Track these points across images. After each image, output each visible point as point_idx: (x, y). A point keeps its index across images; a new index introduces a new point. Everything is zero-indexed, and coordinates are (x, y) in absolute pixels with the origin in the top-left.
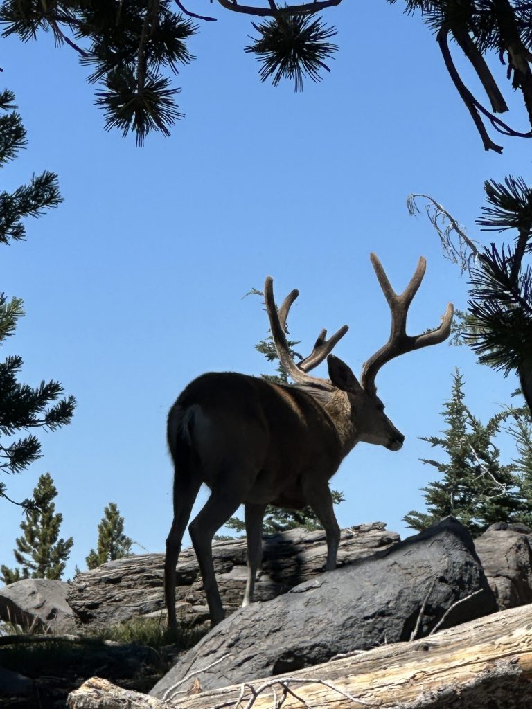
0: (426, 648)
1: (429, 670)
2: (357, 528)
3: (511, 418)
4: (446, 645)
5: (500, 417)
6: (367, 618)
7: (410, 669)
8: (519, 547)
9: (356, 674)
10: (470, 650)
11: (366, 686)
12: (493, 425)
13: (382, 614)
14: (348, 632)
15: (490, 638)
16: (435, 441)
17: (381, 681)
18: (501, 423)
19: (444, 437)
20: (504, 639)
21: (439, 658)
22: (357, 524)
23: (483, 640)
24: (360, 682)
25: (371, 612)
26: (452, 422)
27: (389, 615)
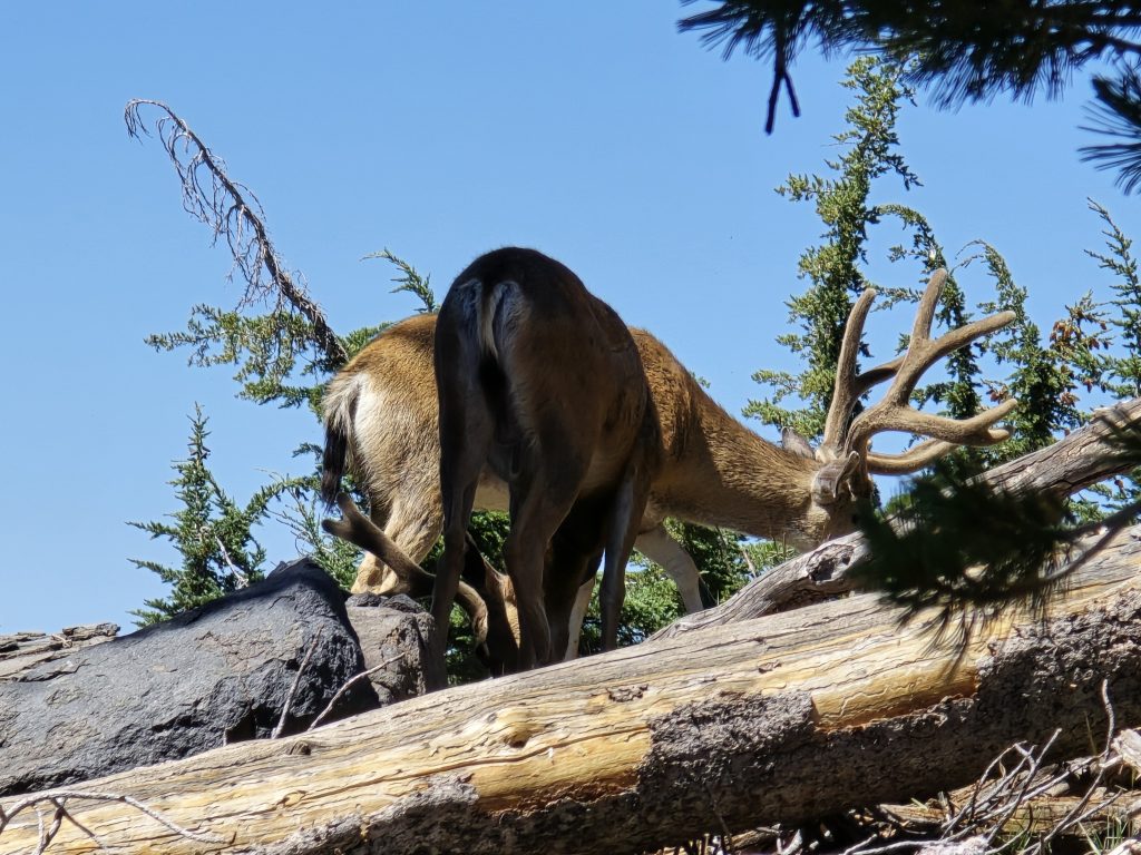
0: (307, 751)
1: (312, 788)
2: (69, 633)
3: (286, 496)
4: (342, 746)
5: (270, 493)
6: (158, 729)
7: (277, 787)
8: (403, 635)
9: (180, 792)
10: (384, 756)
11: (198, 814)
12: (259, 505)
13: (186, 722)
14: (125, 753)
15: (423, 736)
16: (158, 530)
17: (225, 807)
18: (272, 504)
19: (173, 524)
20: (447, 738)
21: (329, 768)
22: (69, 627)
23: (409, 739)
24: (187, 807)
25: (166, 718)
26: (189, 498)
27: (197, 725)
